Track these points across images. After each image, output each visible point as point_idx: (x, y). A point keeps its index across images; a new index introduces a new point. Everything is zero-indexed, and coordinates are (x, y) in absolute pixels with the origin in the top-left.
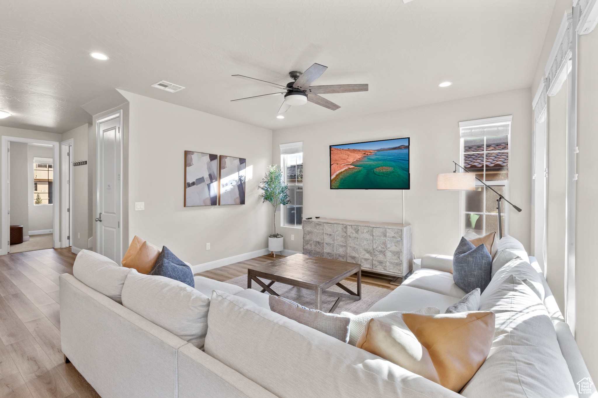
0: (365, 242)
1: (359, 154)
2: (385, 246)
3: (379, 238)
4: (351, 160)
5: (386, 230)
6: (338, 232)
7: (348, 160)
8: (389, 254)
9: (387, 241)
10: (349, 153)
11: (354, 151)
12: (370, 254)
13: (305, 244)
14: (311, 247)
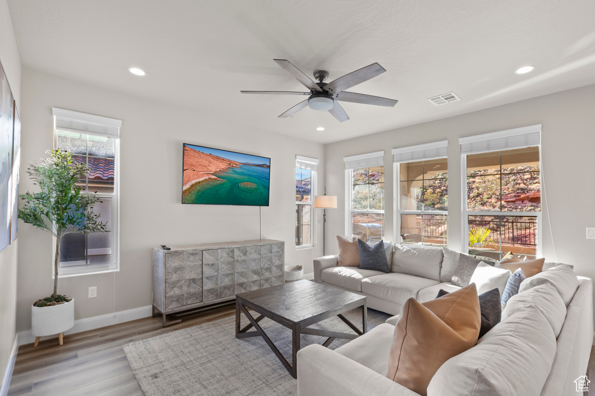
0: (253, 264)
1: (223, 164)
2: (271, 262)
3: (265, 255)
4: (213, 168)
5: (271, 246)
6: (223, 258)
7: (209, 168)
8: (274, 269)
9: (272, 257)
10: (211, 160)
11: (218, 158)
12: (258, 274)
13: (168, 290)
14: (180, 291)
